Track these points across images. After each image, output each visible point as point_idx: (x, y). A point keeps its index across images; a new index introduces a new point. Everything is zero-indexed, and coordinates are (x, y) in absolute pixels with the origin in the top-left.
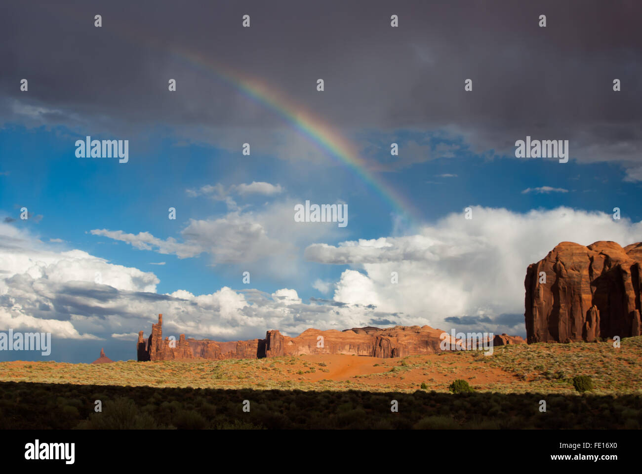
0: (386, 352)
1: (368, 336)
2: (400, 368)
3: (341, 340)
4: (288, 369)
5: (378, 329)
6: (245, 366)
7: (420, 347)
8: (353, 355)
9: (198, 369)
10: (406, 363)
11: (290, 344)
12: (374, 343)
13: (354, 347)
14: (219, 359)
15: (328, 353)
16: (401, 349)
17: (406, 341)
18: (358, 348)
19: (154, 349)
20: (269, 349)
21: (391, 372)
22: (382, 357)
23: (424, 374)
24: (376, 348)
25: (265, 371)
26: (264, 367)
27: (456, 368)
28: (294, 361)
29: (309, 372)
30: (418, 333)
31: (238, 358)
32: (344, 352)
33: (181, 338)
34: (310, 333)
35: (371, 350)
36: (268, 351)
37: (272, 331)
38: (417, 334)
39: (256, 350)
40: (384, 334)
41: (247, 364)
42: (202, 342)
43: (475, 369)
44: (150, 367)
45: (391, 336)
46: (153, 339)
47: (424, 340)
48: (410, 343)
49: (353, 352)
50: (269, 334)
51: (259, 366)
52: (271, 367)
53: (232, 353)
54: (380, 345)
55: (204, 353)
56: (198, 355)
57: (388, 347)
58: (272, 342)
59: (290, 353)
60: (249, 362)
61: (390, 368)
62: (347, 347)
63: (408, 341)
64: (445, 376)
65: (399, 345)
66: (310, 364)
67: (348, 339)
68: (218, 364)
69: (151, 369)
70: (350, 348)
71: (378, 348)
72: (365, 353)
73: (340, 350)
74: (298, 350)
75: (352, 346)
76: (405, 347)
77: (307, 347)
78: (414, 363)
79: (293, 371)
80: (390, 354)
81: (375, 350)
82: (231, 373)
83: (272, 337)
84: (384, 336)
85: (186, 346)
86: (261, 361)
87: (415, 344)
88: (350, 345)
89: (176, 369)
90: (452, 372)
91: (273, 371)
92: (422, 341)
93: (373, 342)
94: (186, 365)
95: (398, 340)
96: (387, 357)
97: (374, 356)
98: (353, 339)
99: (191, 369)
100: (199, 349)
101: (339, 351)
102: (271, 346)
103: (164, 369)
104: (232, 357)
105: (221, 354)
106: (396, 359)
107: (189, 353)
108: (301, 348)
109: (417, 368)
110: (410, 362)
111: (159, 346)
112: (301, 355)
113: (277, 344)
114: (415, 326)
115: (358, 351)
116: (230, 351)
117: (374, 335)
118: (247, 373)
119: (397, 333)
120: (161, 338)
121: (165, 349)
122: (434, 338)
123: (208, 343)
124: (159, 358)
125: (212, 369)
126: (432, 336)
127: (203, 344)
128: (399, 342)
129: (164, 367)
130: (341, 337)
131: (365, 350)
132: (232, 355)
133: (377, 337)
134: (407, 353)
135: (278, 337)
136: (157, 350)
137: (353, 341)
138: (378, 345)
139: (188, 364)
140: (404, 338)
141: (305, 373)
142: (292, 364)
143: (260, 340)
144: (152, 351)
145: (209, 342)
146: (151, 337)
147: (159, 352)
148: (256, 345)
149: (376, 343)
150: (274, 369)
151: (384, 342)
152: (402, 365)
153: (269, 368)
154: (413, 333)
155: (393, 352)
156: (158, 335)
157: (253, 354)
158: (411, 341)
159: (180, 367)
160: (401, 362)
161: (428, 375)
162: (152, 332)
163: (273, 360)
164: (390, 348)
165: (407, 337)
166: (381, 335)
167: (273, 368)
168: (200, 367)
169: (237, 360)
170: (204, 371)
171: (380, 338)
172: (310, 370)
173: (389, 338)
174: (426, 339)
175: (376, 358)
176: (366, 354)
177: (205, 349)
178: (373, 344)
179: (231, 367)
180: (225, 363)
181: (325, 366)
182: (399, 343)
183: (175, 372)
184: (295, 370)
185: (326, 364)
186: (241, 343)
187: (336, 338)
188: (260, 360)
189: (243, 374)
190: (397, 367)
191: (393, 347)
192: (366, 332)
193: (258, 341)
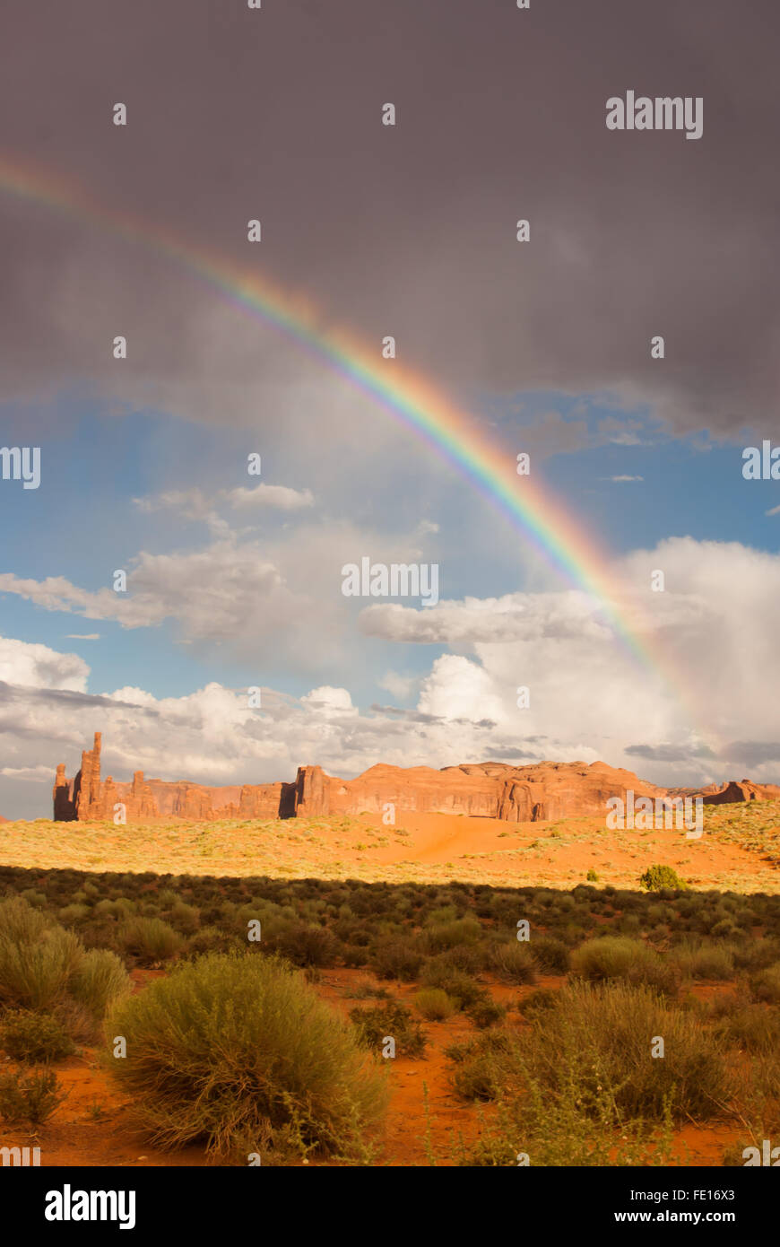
0: (523, 809)
1: (489, 780)
2: (549, 841)
3: (437, 787)
4: (338, 840)
5: (508, 766)
6: (257, 832)
7: (586, 803)
8: (461, 815)
9: (168, 837)
10: (560, 833)
11: (342, 792)
12: (501, 794)
13: (461, 799)
14: (207, 818)
15: (413, 811)
16: (551, 805)
17: (560, 791)
18: (470, 803)
19: (84, 797)
20: (301, 801)
21: (533, 849)
22: (514, 821)
23: (594, 854)
24: (503, 802)
25: (292, 843)
26: (293, 835)
27: (654, 843)
28: (349, 824)
29: (376, 846)
30: (583, 775)
31: (243, 817)
32: (443, 810)
33: (137, 779)
34: (379, 773)
35: (494, 806)
36: (299, 805)
37: (308, 767)
38: (581, 777)
39: (277, 804)
40: (518, 776)
41: (260, 828)
42: (177, 785)
43: (690, 846)
44: (77, 833)
45: (533, 782)
46: (83, 779)
47: (595, 790)
48: (568, 793)
49: (461, 810)
50: (301, 773)
51: (282, 833)
52: (306, 835)
53: (232, 808)
54: (511, 797)
55: (178, 808)
56: (168, 811)
57: (526, 802)
58: (307, 789)
59: (340, 810)
60: (263, 825)
61: (530, 840)
62: (450, 800)
63: (566, 790)
64: (633, 857)
65: (547, 798)
66: (377, 831)
67: (452, 784)
68: (206, 828)
69: (77, 836)
70: (454, 803)
71: (507, 803)
72: (483, 812)
73: (435, 805)
74: (357, 805)
75: (458, 797)
76: (559, 801)
77: (373, 798)
78: (575, 832)
79: (347, 844)
80: (530, 814)
81: (502, 807)
82: (230, 845)
83: (307, 779)
84: (519, 780)
85: (146, 793)
86: (287, 824)
87: (577, 797)
88: (455, 797)
89: (126, 837)
90: (645, 850)
91: (309, 843)
92: (591, 790)
93: (498, 791)
94: (146, 829)
95: (545, 789)
96: (524, 820)
97: (500, 818)
98: (461, 784)
99: (155, 838)
100: (170, 800)
101: (433, 807)
102: (306, 795)
103: (103, 837)
104: (232, 815)
105: (210, 809)
106: (540, 824)
107: (150, 806)
108: (361, 800)
109: (580, 841)
110: (567, 830)
111: (96, 792)
112: (362, 814)
113: (318, 792)
114: (578, 763)
115: (469, 807)
116: (228, 803)
117: (500, 778)
118: (258, 846)
119: (543, 776)
120: (98, 778)
121: (105, 798)
122: (613, 785)
123: (187, 789)
124: (94, 816)
125: (193, 838)
126: (609, 781)
127: (178, 790)
128: (548, 791)
129: (102, 832)
130: (438, 780)
131: (482, 807)
132: (231, 811)
133: (506, 783)
134: (562, 814)
135: (318, 779)
136: (91, 800)
137: (460, 788)
138: (508, 796)
139: (148, 827)
140: (557, 785)
141: (369, 847)
142: (344, 830)
143: (284, 785)
144: (82, 802)
145: (189, 786)
146: (79, 775)
147: (94, 803)
148: (278, 794)
149: (504, 792)
150: (310, 840)
151: (519, 792)
152: (553, 836)
153: (301, 837)
154: (575, 776)
155: (535, 810)
156: (94, 772)
157: (271, 810)
158: (570, 790)
159: (135, 833)
160: (551, 829)
161: (601, 855)
162: (82, 766)
163: (308, 823)
164: (529, 802)
165: (563, 783)
166: (514, 778)
167: (309, 838)
168: (172, 834)
169: (242, 822)
170: (178, 842)
171: (510, 784)
172: (378, 843)
173: (530, 784)
174: (599, 787)
175: (503, 821)
176: (485, 814)
177: (182, 800)
178: (498, 795)
179: (229, 834)
180: (219, 827)
181: (407, 835)
182: (548, 795)
183: (124, 843)
184: (349, 843)
185: (408, 831)
186: (248, 789)
187: (431, 783)
188: (284, 822)
189: (253, 848)
190: (544, 840)
191: (536, 802)
192: (486, 773)
193: (281, 787)
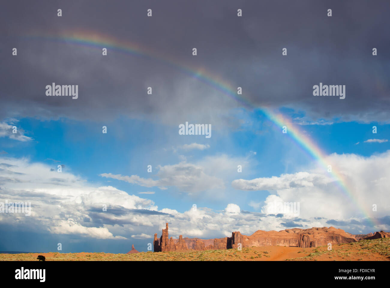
0: (307, 244)
1: (295, 234)
2: (314, 254)
3: (278, 237)
4: (245, 256)
5: (301, 229)
6: (218, 254)
7: (328, 241)
8: (285, 246)
9: (190, 256)
10: (318, 251)
11: (247, 240)
12: (299, 239)
13: (286, 241)
14: (203, 250)
15: (270, 245)
16: (316, 242)
17: (319, 237)
18: (289, 242)
19: (163, 244)
20: (234, 243)
21: (309, 257)
22: (304, 247)
23: (330, 258)
24: (300, 241)
25: (230, 257)
26: (230, 254)
27: (350, 253)
28: (248, 250)
29: (257, 257)
30: (327, 231)
31: (215, 249)
32: (281, 245)
33: (180, 238)
34: (259, 233)
35: (297, 242)
36: (233, 245)
37: (235, 232)
38: (326, 232)
39: (226, 244)
40: (305, 232)
41: (219, 253)
42: (193, 239)
43: (362, 254)
44: (160, 256)
45: (310, 234)
46: (163, 238)
47: (331, 236)
48: (322, 238)
49: (287, 245)
50: (233, 234)
51: (227, 254)
52: (234, 254)
53: (211, 246)
54: (303, 240)
55: (194, 247)
56: (191, 248)
57: (308, 241)
58: (235, 239)
59: (246, 246)
60: (220, 251)
61: (308, 254)
62: (282, 241)
63: (321, 237)
64: (343, 258)
65: (315, 239)
66: (258, 252)
67: (283, 236)
68: (202, 253)
69: (161, 257)
70: (284, 242)
71: (302, 242)
72: (294, 245)
73: (278, 243)
74: (252, 244)
75: (285, 240)
76: (319, 240)
77: (257, 242)
78: (323, 250)
79: (248, 257)
80: (309, 245)
81: (300, 243)
82: (210, 258)
83: (235, 236)
84: (305, 234)
85: (183, 242)
86: (228, 251)
87: (325, 239)
88: (284, 240)
89: (176, 256)
90: (347, 256)
91: (236, 257)
92: (329, 236)
93: (298, 238)
94: (183, 254)
95: (314, 237)
96: (307, 247)
97: (300, 247)
98: (286, 236)
99: (185, 256)
100: (191, 244)
101: (277, 244)
102: (235, 241)
103: (169, 257)
104: (211, 248)
105: (204, 247)
106: (313, 248)
107: (185, 246)
108: (253, 242)
109: (325, 254)
110: (321, 250)
111: (167, 242)
112: (253, 247)
113: (239, 240)
114: (325, 227)
115: (289, 244)
116: (210, 245)
117: (299, 233)
118: (219, 258)
119: (313, 232)
120: (168, 238)
121: (170, 244)
122: (337, 234)
123: (197, 240)
124: (167, 250)
125: (198, 256)
126: (335, 233)
127: (194, 241)
128: (315, 237)
129: (169, 255)
130: (278, 235)
131: (294, 243)
132: (211, 247)
133: (301, 235)
134: (320, 245)
135: (239, 236)
136: (166, 245)
137: (285, 237)
138: (302, 239)
139: (183, 253)
140: (318, 235)
141: (255, 258)
142: (247, 252)
143: (228, 238)
144: (163, 246)
145: (197, 239)
146: (162, 237)
147: (167, 246)
148: (226, 241)
149: (300, 238)
150: (236, 256)
151: (305, 238)
152: (316, 252)
153: (233, 255)
154: (324, 232)
155: (311, 244)
156: (166, 236)
157: (224, 246)
158: (322, 237)
159: (179, 255)
160: (315, 250)
161: (332, 258)
162: (162, 234)
163: (235, 250)
164: (309, 241)
165: (320, 234)
166: (303, 233)
167: (235, 255)
168: (191, 255)
169: (213, 250)
170: (193, 257)
171: (302, 235)
172: (258, 256)
173: (309, 235)
174: (332, 235)
175: (301, 248)
176: (295, 246)
177: (195, 244)
178: (298, 239)
179: (209, 255)
180: (206, 252)
181: (267, 253)
182: (315, 238)
183: (175, 258)
184: (249, 256)
185: (268, 252)
186: (216, 240)
187: (276, 236)
189: (217, 259)
190: (313, 253)
191: (311, 241)
192: (294, 232)
193: (227, 239)
